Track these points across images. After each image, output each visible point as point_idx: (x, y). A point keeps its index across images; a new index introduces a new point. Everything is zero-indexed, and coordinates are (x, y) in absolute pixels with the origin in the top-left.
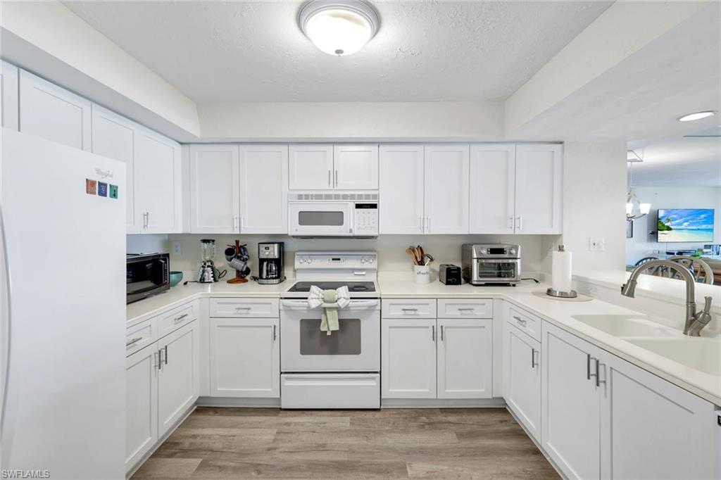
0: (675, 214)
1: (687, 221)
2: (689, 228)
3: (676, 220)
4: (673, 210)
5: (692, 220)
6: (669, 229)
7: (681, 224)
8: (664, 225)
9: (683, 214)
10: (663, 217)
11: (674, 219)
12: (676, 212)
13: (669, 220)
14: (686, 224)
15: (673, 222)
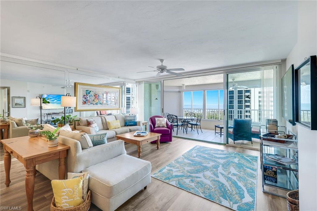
0: (51, 97)
1: (56, 99)
2: (57, 102)
3: (52, 99)
4: (50, 95)
5: (58, 99)
6: (49, 103)
7: (53, 101)
8: (46, 101)
9: (54, 96)
10: (46, 98)
11: (51, 99)
12: (51, 95)
13: (48, 99)
14: (56, 101)
15: (50, 100)
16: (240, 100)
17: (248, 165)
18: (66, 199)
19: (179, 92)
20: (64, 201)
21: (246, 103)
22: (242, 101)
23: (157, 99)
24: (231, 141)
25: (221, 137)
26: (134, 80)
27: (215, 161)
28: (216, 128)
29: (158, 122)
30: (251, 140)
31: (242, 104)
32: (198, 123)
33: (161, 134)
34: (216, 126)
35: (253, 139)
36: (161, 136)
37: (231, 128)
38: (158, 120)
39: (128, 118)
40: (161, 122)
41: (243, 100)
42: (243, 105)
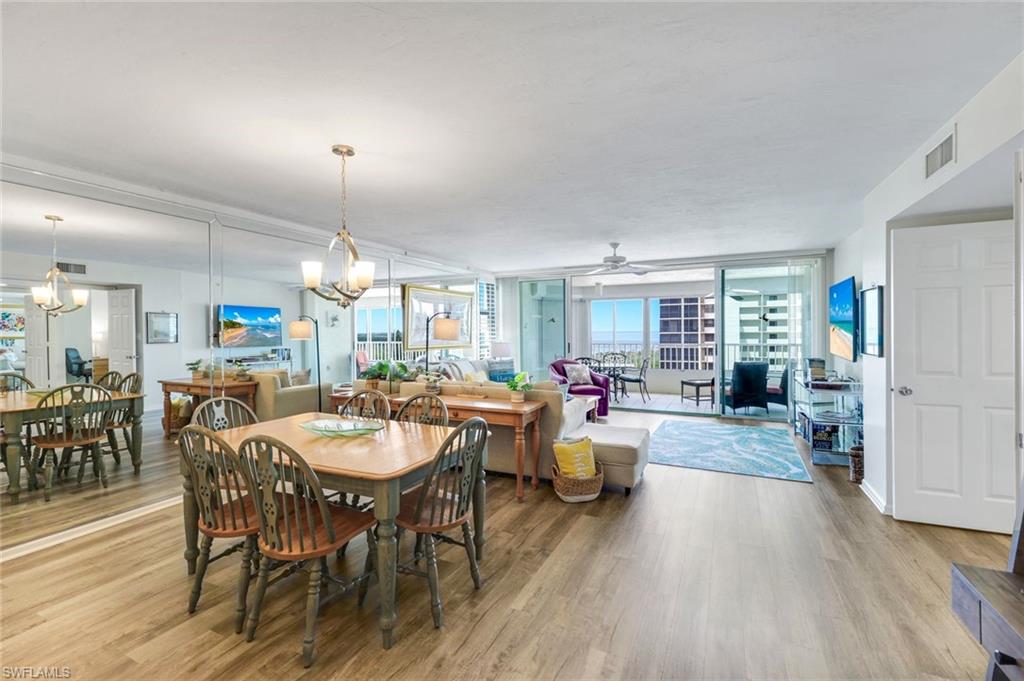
16: (691, 321)
17: (779, 440)
18: (581, 467)
19: (582, 301)
20: (579, 469)
21: (706, 329)
22: (694, 323)
23: (553, 320)
24: (728, 409)
25: (698, 404)
26: (493, 273)
27: (720, 439)
28: (685, 386)
29: (574, 374)
30: (766, 407)
31: (697, 330)
32: (642, 378)
33: (599, 397)
34: (683, 383)
35: (771, 406)
36: (600, 400)
37: (728, 384)
38: (573, 369)
39: (498, 368)
40: (580, 375)
41: (699, 318)
42: (699, 333)
